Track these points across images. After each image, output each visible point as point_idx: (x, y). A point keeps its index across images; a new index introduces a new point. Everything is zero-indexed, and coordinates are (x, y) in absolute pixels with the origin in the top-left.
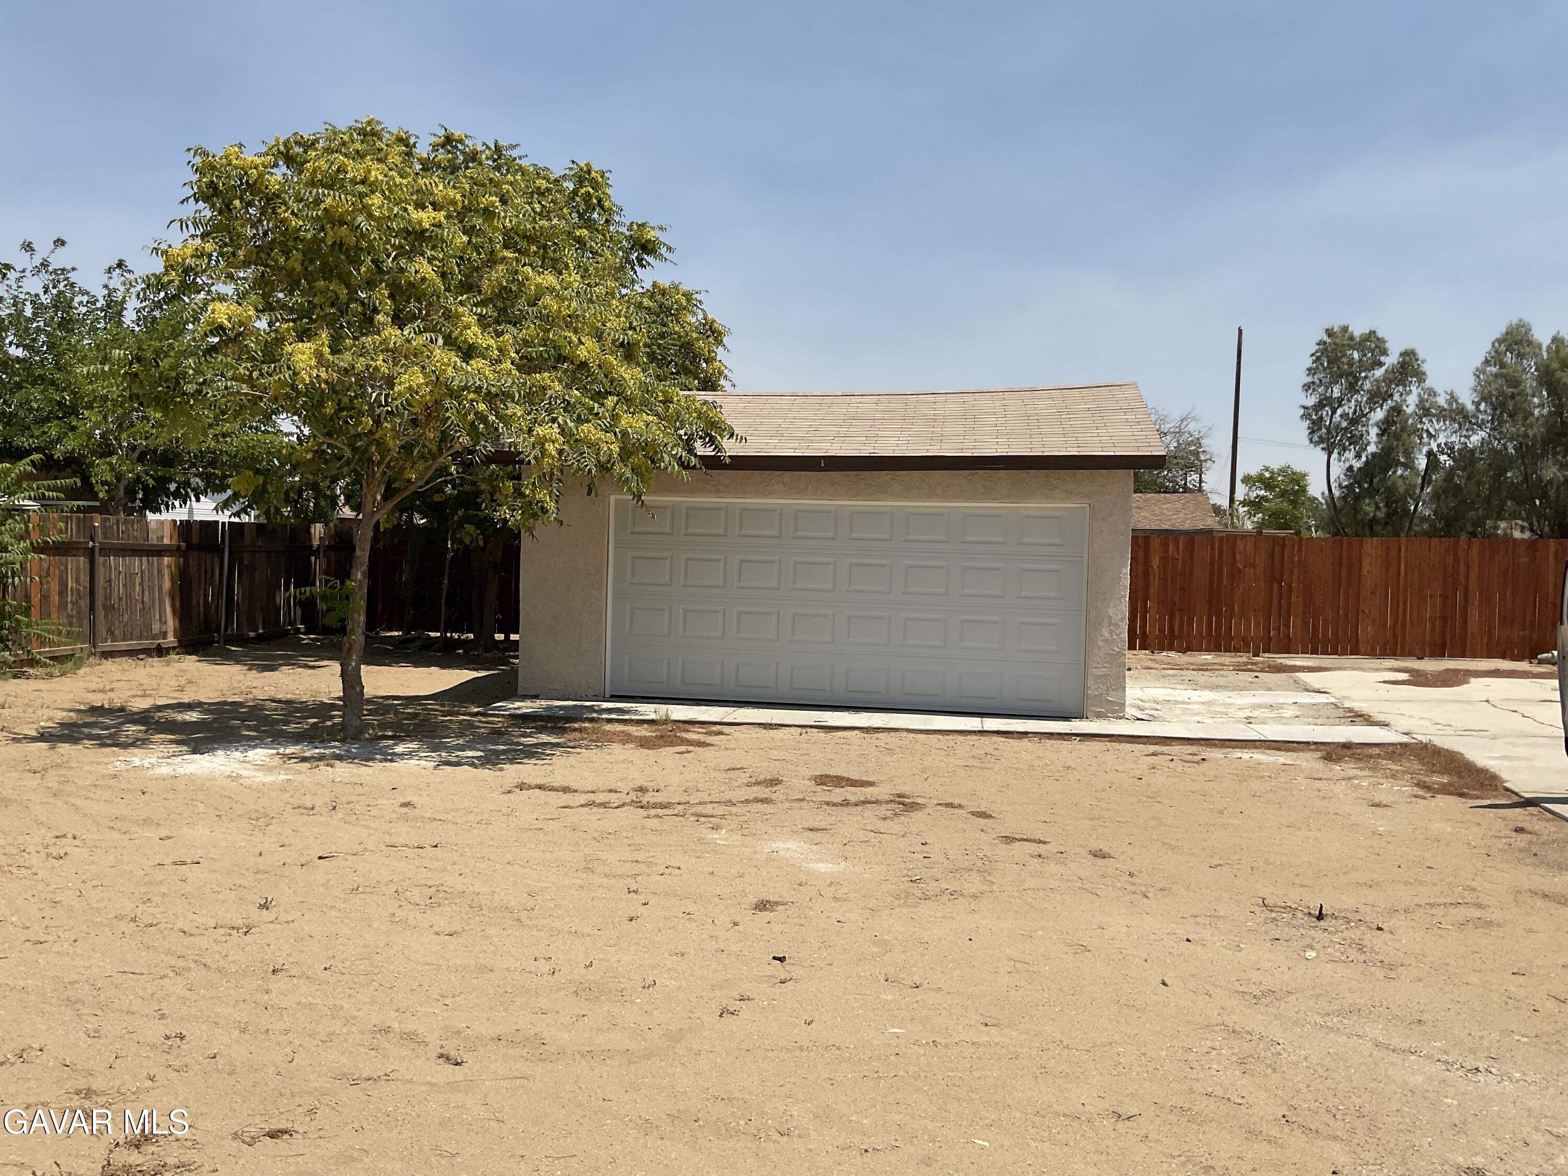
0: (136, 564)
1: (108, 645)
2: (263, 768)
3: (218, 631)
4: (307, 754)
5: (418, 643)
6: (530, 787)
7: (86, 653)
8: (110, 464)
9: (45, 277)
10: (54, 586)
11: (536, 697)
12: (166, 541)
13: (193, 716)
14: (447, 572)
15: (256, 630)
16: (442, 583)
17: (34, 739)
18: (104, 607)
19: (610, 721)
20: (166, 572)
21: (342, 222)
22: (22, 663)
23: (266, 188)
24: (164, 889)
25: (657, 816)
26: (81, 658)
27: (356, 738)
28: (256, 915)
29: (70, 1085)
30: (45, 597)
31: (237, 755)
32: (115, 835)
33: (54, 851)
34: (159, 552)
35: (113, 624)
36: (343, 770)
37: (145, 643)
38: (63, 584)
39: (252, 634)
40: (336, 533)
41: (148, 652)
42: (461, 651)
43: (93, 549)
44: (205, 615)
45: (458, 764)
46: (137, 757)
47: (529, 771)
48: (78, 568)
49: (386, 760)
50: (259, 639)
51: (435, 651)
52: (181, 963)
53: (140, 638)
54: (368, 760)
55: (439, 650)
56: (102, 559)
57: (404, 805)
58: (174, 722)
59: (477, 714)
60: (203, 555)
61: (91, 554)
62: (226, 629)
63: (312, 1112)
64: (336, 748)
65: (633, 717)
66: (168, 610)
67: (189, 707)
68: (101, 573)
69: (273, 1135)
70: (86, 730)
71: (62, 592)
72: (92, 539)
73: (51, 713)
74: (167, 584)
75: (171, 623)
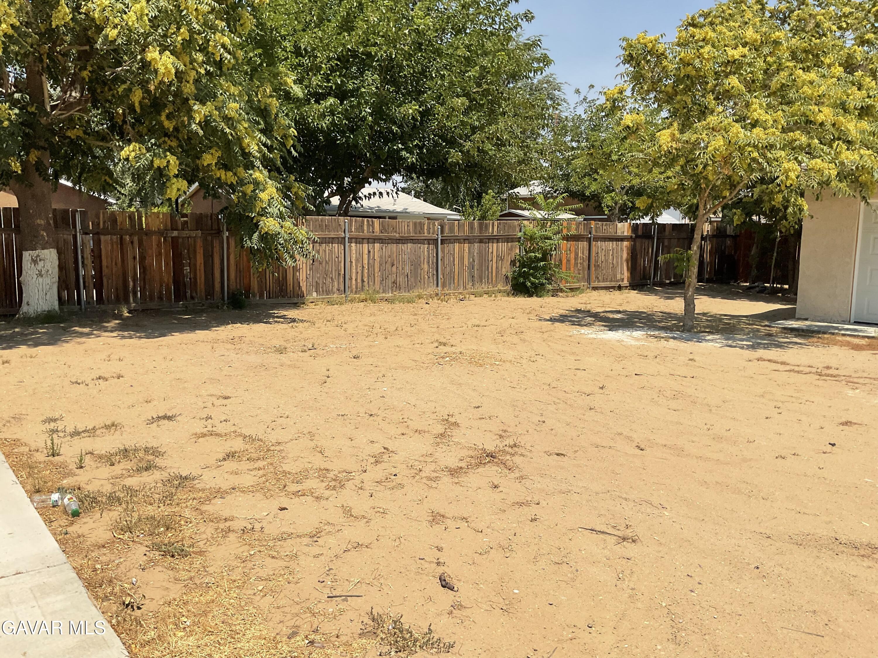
0: (611, 245)
1: (596, 284)
2: (637, 339)
3: (650, 279)
4: (662, 335)
5: (757, 289)
6: (764, 360)
7: (586, 287)
8: (611, 196)
9: (585, 105)
10: (573, 256)
11: (806, 319)
12: (626, 234)
13: (619, 316)
14: (776, 250)
15: (670, 279)
16: (773, 256)
17: (548, 320)
18: (595, 265)
19: (844, 335)
20: (625, 249)
21: (689, 64)
22: (557, 291)
23: (657, 51)
24: (566, 377)
25: (824, 380)
26: (583, 289)
27: (689, 331)
28: (597, 390)
29: (501, 428)
30: (568, 261)
31: (628, 333)
32: (559, 357)
33: (532, 359)
34: (621, 239)
35: (598, 274)
36: (672, 343)
37: (613, 284)
38: (577, 254)
39: (668, 281)
40: (717, 227)
41: (613, 288)
42: (780, 295)
43: (590, 238)
44: (644, 271)
45: (735, 347)
46: (584, 330)
47: (773, 353)
48: (583, 247)
49: (697, 342)
50: (671, 284)
51: (766, 294)
52: (558, 401)
53: (611, 281)
54: (688, 341)
55: (769, 294)
56: (594, 243)
57: (691, 360)
58: (608, 318)
59: (766, 326)
60: (644, 240)
61: (589, 240)
62: (654, 278)
63: (576, 452)
64: (677, 334)
65: (860, 334)
66: (625, 268)
67: (619, 312)
68: (594, 249)
69: (558, 455)
70: (570, 318)
71: (576, 258)
72: (590, 233)
73: (557, 311)
74: (625, 256)
75: (626, 274)
